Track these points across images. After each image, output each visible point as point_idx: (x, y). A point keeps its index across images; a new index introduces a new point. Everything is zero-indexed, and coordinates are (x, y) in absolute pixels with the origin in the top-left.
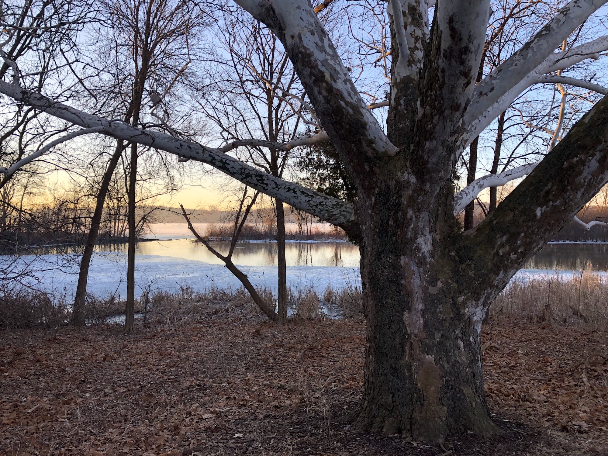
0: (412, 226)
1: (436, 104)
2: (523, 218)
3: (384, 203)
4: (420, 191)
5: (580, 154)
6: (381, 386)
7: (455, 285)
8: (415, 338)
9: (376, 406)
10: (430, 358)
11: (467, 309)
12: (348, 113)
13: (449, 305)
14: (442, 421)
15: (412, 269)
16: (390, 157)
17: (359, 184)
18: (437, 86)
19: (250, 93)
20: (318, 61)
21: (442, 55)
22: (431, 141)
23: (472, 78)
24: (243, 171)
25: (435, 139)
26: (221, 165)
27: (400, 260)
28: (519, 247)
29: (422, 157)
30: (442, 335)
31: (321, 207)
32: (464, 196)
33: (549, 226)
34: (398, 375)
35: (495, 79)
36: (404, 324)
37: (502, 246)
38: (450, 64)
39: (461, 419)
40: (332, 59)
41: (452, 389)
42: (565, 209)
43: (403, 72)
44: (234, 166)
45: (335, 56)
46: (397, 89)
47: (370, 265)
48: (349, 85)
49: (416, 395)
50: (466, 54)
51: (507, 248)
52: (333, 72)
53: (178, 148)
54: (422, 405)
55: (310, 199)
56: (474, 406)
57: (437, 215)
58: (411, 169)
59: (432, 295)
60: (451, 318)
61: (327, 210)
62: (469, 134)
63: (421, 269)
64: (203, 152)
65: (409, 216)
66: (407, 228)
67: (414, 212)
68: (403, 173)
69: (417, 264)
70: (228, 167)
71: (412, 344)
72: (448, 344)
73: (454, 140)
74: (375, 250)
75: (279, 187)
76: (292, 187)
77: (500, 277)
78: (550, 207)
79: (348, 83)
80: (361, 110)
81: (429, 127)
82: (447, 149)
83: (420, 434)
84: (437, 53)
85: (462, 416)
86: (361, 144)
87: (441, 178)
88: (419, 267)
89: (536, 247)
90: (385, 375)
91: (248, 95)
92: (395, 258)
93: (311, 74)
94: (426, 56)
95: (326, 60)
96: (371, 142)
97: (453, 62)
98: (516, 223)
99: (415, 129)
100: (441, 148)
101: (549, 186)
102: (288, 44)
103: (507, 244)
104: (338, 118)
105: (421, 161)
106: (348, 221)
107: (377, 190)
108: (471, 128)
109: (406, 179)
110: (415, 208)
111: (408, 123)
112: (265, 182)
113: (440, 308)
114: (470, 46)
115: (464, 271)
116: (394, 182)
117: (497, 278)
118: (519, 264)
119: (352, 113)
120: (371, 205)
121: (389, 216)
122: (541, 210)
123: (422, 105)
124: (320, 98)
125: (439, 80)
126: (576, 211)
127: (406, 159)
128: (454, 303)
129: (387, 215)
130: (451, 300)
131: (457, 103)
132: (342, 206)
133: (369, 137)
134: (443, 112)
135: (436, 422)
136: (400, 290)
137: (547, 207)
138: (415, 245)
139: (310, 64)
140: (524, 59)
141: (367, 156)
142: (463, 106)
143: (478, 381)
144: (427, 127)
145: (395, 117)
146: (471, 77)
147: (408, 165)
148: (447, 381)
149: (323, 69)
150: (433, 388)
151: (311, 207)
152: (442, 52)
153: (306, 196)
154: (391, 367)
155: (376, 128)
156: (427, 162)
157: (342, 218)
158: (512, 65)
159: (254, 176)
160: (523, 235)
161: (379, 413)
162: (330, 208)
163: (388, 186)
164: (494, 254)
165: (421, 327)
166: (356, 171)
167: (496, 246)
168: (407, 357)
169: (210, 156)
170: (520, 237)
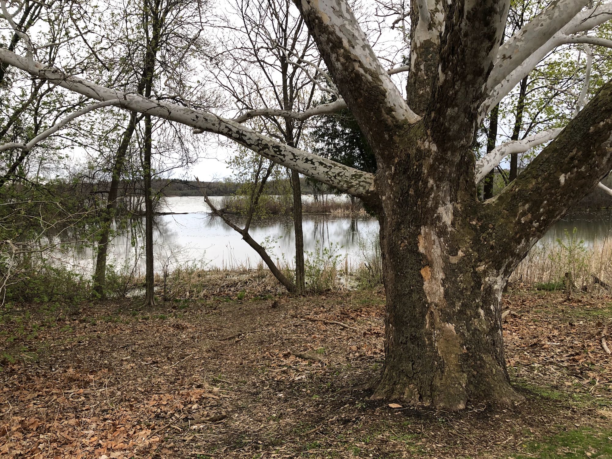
0: (433, 195)
1: (458, 69)
2: (546, 185)
3: (404, 173)
4: (440, 159)
5: (607, 118)
6: (402, 354)
7: (476, 253)
8: (435, 307)
9: (396, 374)
10: (451, 327)
11: (488, 278)
12: (367, 81)
13: (470, 274)
14: (462, 387)
15: (433, 238)
16: (410, 125)
17: (379, 153)
18: (459, 50)
19: (263, 61)
20: (335, 27)
21: (465, 17)
22: (453, 108)
23: (497, 41)
24: (260, 142)
25: (457, 106)
26: (238, 136)
27: (420, 229)
28: (542, 214)
29: (443, 124)
30: (462, 304)
31: (340, 178)
32: (486, 163)
33: (573, 193)
34: (418, 344)
35: (520, 40)
36: (424, 294)
37: (524, 214)
38: (473, 27)
39: (481, 385)
40: (349, 24)
41: (472, 356)
42: (590, 175)
43: (422, 36)
44: (251, 137)
45: (353, 21)
46: (417, 53)
47: (390, 235)
48: (367, 51)
49: (436, 363)
50: (490, 16)
51: (530, 216)
52: (350, 38)
53: (194, 120)
54: (443, 372)
55: (328, 170)
56: (494, 372)
57: (458, 185)
58: (432, 137)
59: (452, 264)
60: (472, 287)
61: (345, 181)
62: (491, 99)
63: (442, 239)
64: (220, 124)
65: (429, 185)
66: (428, 198)
67: (435, 182)
68: (424, 141)
69: (438, 233)
70: (244, 138)
71: (432, 312)
72: (469, 313)
73: (476, 106)
74: (395, 220)
75: (297, 158)
76: (310, 158)
77: (521, 245)
78: (575, 174)
79: (366, 49)
80: (380, 77)
81: (451, 93)
82: (469, 115)
83: (441, 401)
84: (460, 15)
85: (482, 382)
86: (381, 112)
87: (463, 146)
88: (439, 237)
89: (558, 214)
90: (405, 344)
91: (262, 63)
92: (415, 228)
93: (329, 40)
94: (448, 18)
95: (344, 26)
96: (390, 110)
97: (477, 24)
98: (539, 191)
99: (436, 96)
100: (463, 115)
101: (574, 151)
102: (304, 10)
103: (529, 212)
104: (357, 86)
105: (442, 128)
106: (367, 192)
107: (397, 159)
108: (493, 93)
109: (426, 147)
110: (436, 176)
111: (428, 89)
112: (282, 153)
113: (461, 277)
114: (496, 6)
115: (485, 240)
116: (414, 151)
117: (518, 247)
118: (540, 233)
119: (371, 80)
120: (390, 175)
121: (410, 186)
122: (565, 177)
123: (443, 71)
124: (338, 65)
125: (461, 44)
126: (601, 177)
127: (427, 127)
128: (475, 272)
129: (407, 185)
130: (472, 269)
131: (480, 68)
132: (361, 176)
133: (389, 105)
134: (466, 77)
135: (457, 388)
136: (421, 260)
137: (571, 174)
138: (435, 215)
139: (328, 29)
140: (551, 18)
141: (387, 125)
142: (486, 70)
143: (498, 349)
144: (449, 92)
145: (415, 83)
146: (495, 40)
147: (429, 132)
148: (467, 348)
149: (340, 35)
150: (453, 356)
151: (330, 178)
152: (465, 14)
153: (324, 167)
154: (411, 335)
155: (396, 96)
156: (449, 130)
157: (361, 188)
158: (537, 25)
159: (271, 148)
160: (545, 202)
161: (399, 380)
162: (349, 179)
163: (408, 156)
164: (516, 222)
165: (442, 296)
166: (375, 141)
167: (518, 214)
168: (427, 325)
169: (226, 127)
170: (543, 205)
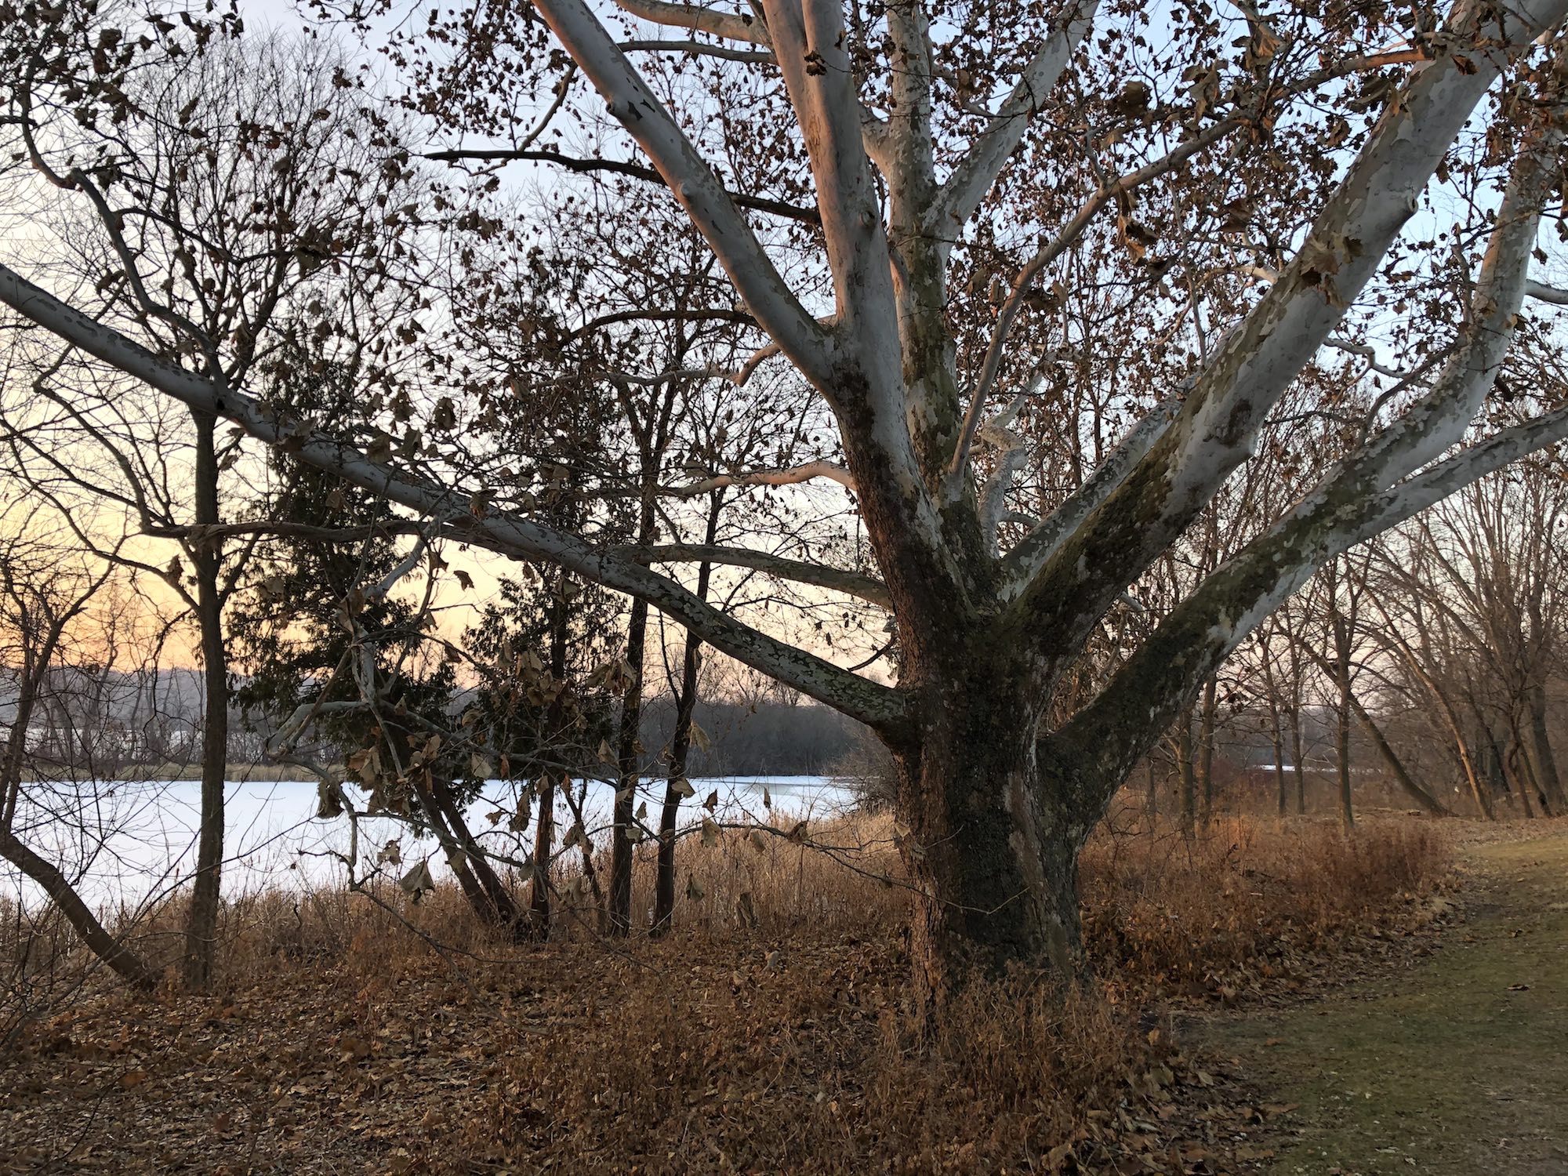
2: (1136, 721)
10: (1056, 918)
27: (1006, 777)
36: (1019, 873)
58: (1041, 645)
63: (1032, 791)
65: (1026, 713)
68: (1025, 650)
75: (780, 654)
76: (801, 656)
106: (896, 717)
107: (964, 672)
112: (756, 643)
113: (1055, 847)
115: (1073, 793)
116: (1005, 662)
120: (950, 694)
121: (991, 712)
122: (1154, 711)
123: (1088, 566)
128: (1066, 839)
129: (986, 711)
130: (1064, 834)
136: (1008, 822)
137: (1160, 707)
138: (1027, 756)
141: (959, 620)
147: (1036, 640)
151: (835, 691)
153: (826, 674)
156: (1070, 640)
157: (887, 711)
160: (1134, 742)
162: (866, 694)
165: (1041, 875)
166: (936, 640)
